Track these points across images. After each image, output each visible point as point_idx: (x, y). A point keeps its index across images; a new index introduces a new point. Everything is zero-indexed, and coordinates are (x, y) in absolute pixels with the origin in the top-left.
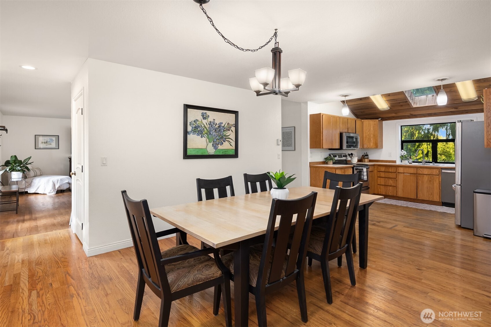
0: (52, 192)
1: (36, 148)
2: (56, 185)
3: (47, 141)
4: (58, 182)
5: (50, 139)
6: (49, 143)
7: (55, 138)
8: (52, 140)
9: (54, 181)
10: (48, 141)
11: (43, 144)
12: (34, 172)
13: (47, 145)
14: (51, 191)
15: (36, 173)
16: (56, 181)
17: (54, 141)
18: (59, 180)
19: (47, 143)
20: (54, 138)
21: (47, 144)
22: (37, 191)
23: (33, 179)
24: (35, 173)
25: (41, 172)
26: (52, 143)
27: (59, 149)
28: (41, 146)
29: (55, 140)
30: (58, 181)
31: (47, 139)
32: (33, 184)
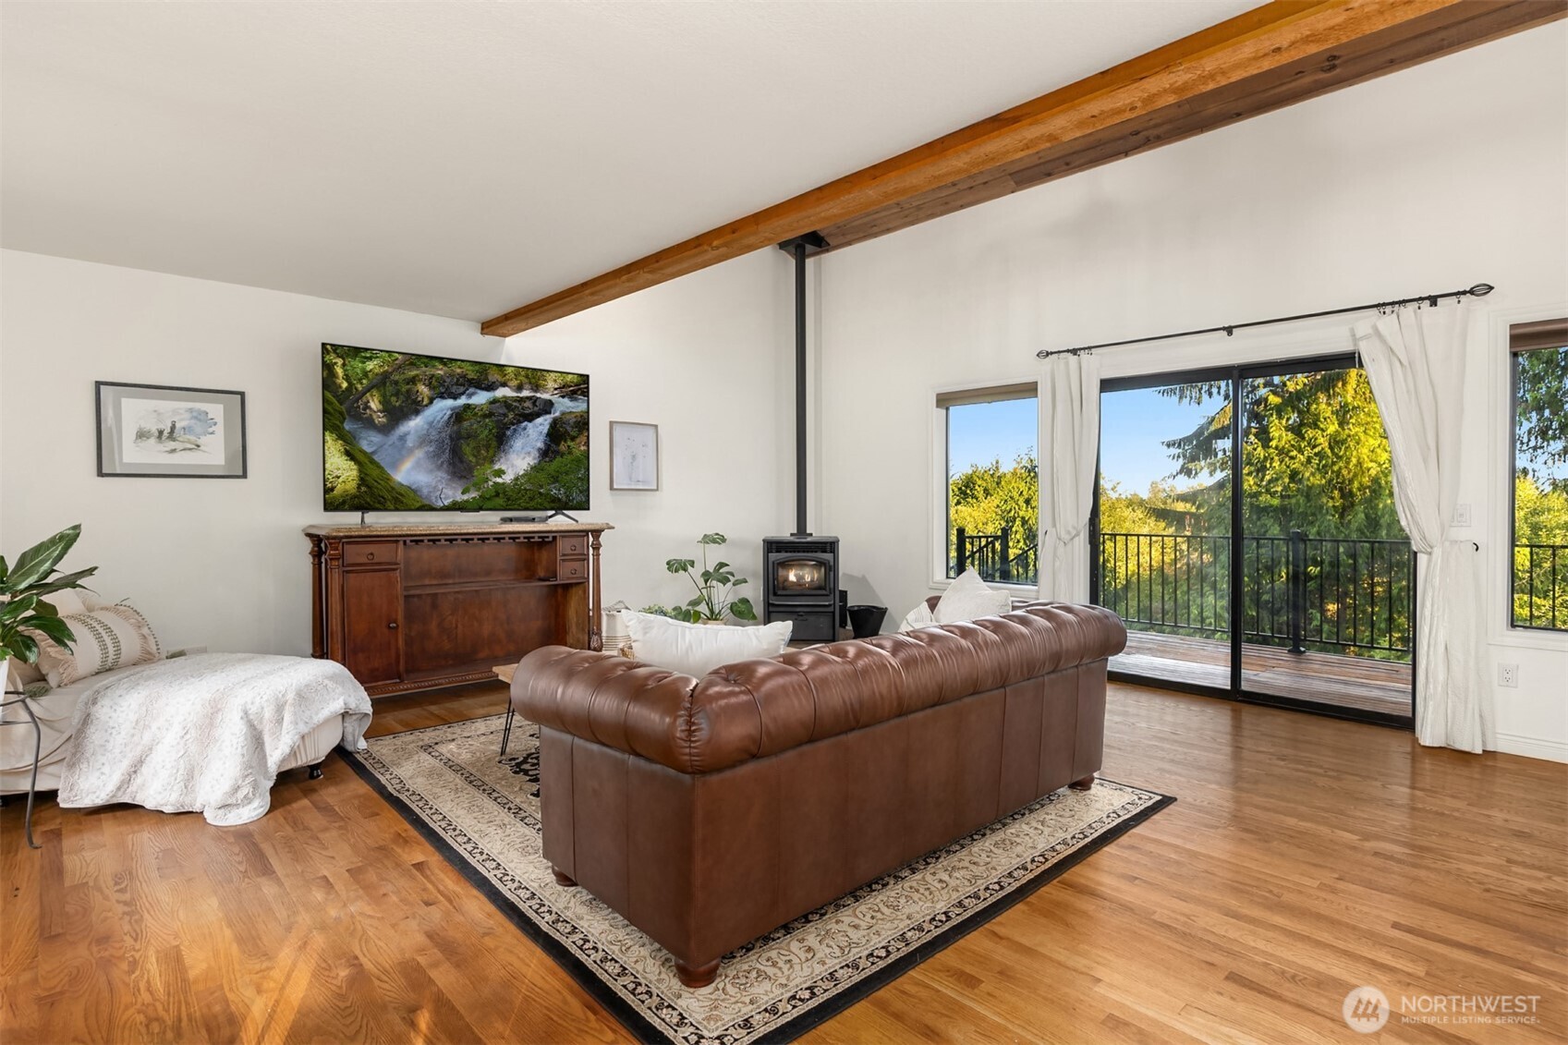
0: (248, 799)
1: (105, 471)
2: (267, 739)
3: (173, 428)
4: (280, 721)
5: (191, 410)
6: (190, 442)
7: (220, 407)
8: (202, 417)
9: (253, 710)
10: (178, 425)
11: (152, 441)
12: (99, 637)
13: (173, 451)
14: (237, 789)
15: (111, 650)
16: (268, 713)
17: (219, 429)
18: (291, 696)
19: (171, 436)
20: (216, 410)
21: (172, 445)
22: (133, 788)
23: (95, 702)
24: (104, 648)
25: (145, 631)
26: (203, 440)
27: (244, 476)
28: (132, 453)
29: (220, 419)
30: (280, 709)
31: (175, 412)
32: (95, 736)
